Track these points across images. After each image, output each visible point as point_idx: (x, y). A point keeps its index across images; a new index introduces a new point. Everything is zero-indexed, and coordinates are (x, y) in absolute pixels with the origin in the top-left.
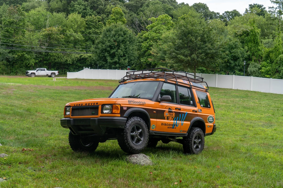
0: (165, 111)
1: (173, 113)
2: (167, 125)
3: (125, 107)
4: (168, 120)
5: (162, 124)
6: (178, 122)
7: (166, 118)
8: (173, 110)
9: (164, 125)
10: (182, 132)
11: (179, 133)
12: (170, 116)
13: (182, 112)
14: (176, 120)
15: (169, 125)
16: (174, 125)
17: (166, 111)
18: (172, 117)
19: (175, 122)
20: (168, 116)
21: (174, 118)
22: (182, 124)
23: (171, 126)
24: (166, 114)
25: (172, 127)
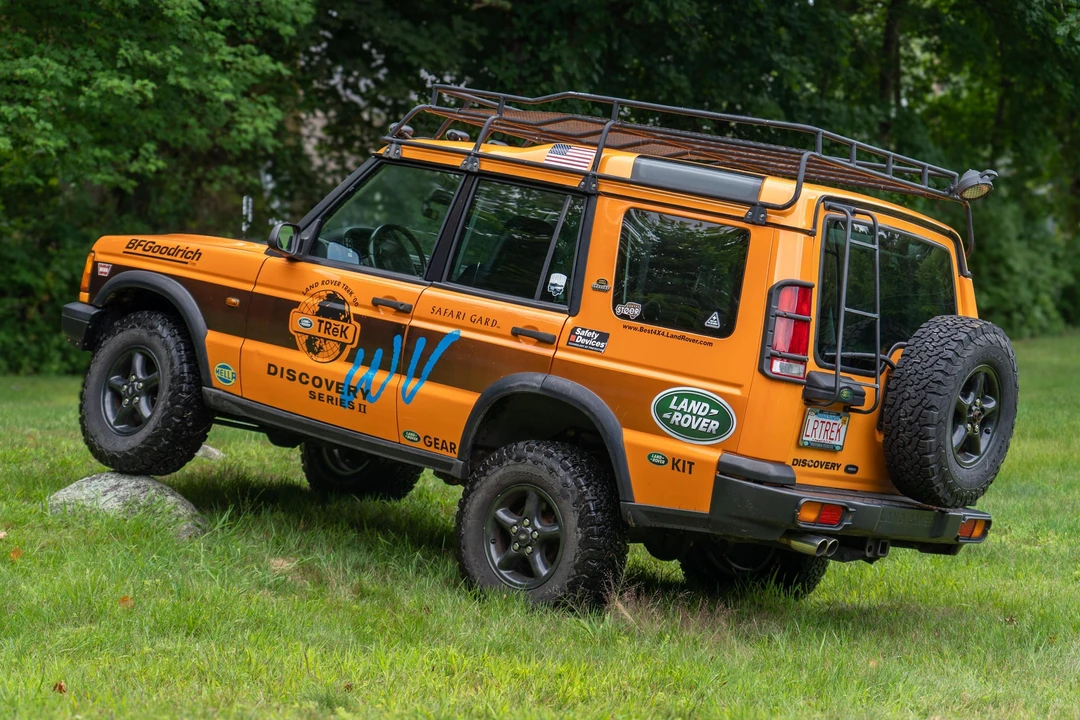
0: (296, 304)
1: (345, 320)
2: (304, 379)
3: (104, 266)
4: (316, 353)
5: (272, 369)
6: (380, 377)
7: (301, 340)
8: (357, 305)
9: (285, 374)
10: (421, 445)
11: (396, 446)
12: (326, 336)
13: (415, 323)
14: (367, 362)
15: (317, 382)
16: (353, 391)
17: (301, 307)
18: (343, 346)
19: (361, 372)
20: (314, 331)
21: (353, 352)
22: (409, 398)
23: (329, 389)
24: (302, 322)
25: (333, 393)
